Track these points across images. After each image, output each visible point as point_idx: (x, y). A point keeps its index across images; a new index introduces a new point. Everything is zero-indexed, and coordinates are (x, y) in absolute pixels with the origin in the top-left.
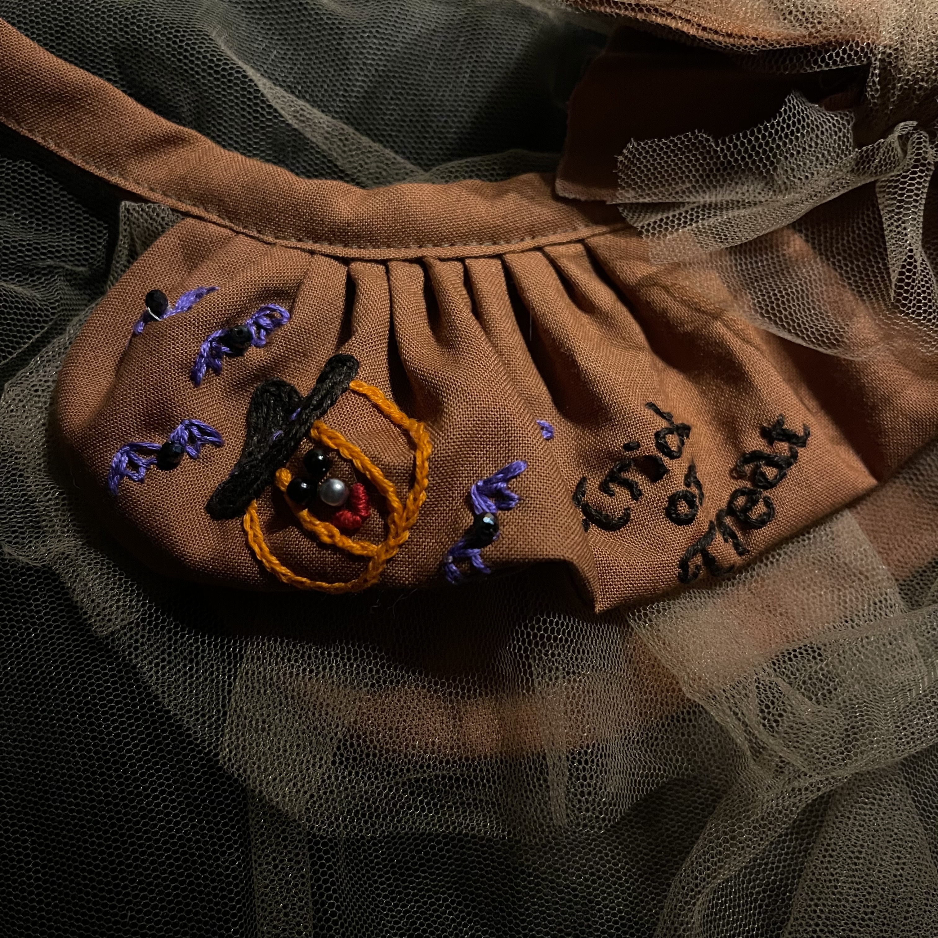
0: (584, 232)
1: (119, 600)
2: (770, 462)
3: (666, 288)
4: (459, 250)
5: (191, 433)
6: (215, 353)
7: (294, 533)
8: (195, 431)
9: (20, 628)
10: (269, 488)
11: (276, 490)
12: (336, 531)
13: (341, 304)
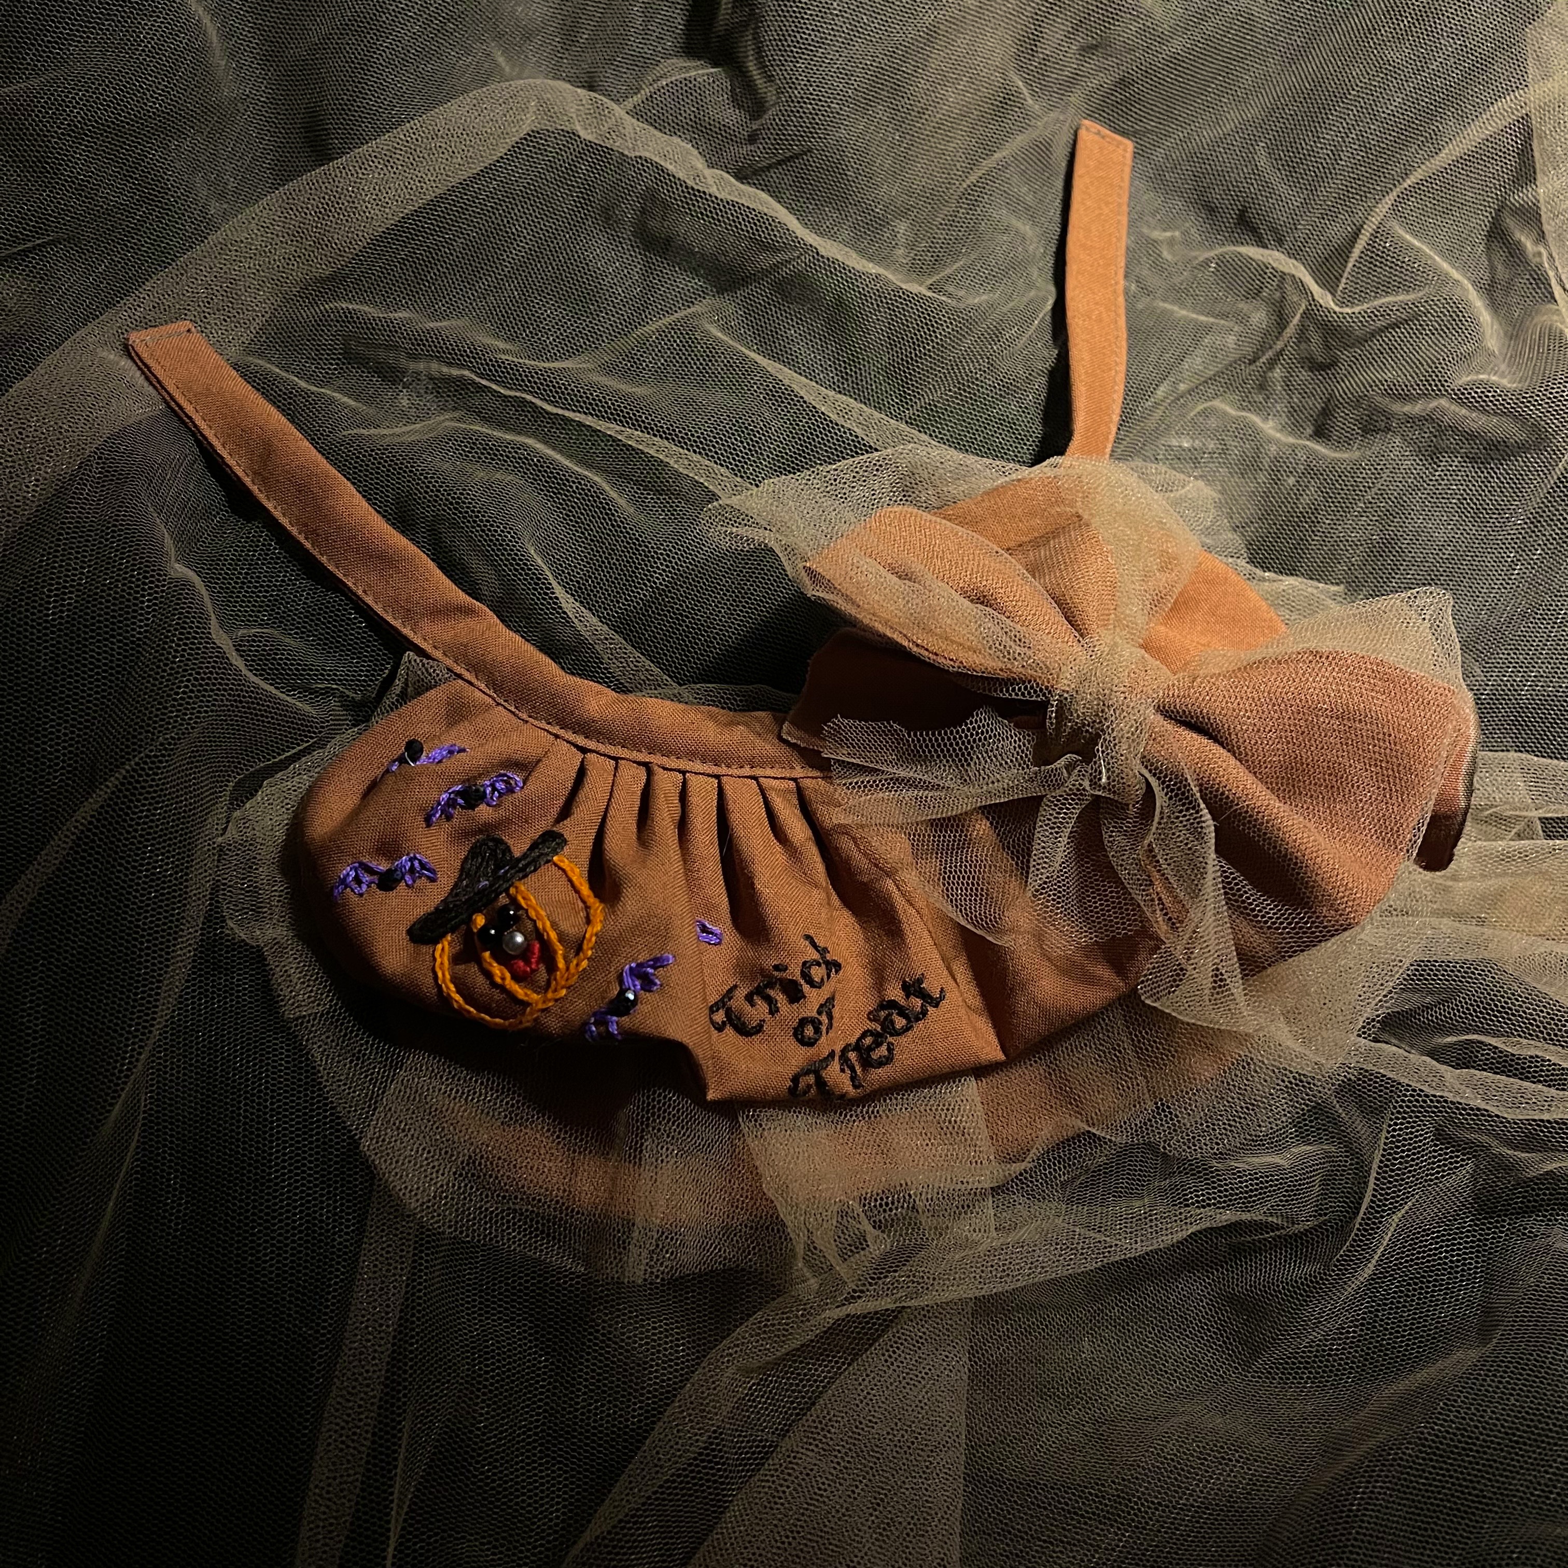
0: (799, 772)
1: (311, 991)
2: (902, 1012)
3: (854, 839)
4: (683, 764)
5: (412, 865)
6: (451, 803)
7: (474, 968)
8: (416, 864)
9: (219, 996)
10: (464, 927)
11: (469, 931)
12: (508, 975)
13: (569, 785)
